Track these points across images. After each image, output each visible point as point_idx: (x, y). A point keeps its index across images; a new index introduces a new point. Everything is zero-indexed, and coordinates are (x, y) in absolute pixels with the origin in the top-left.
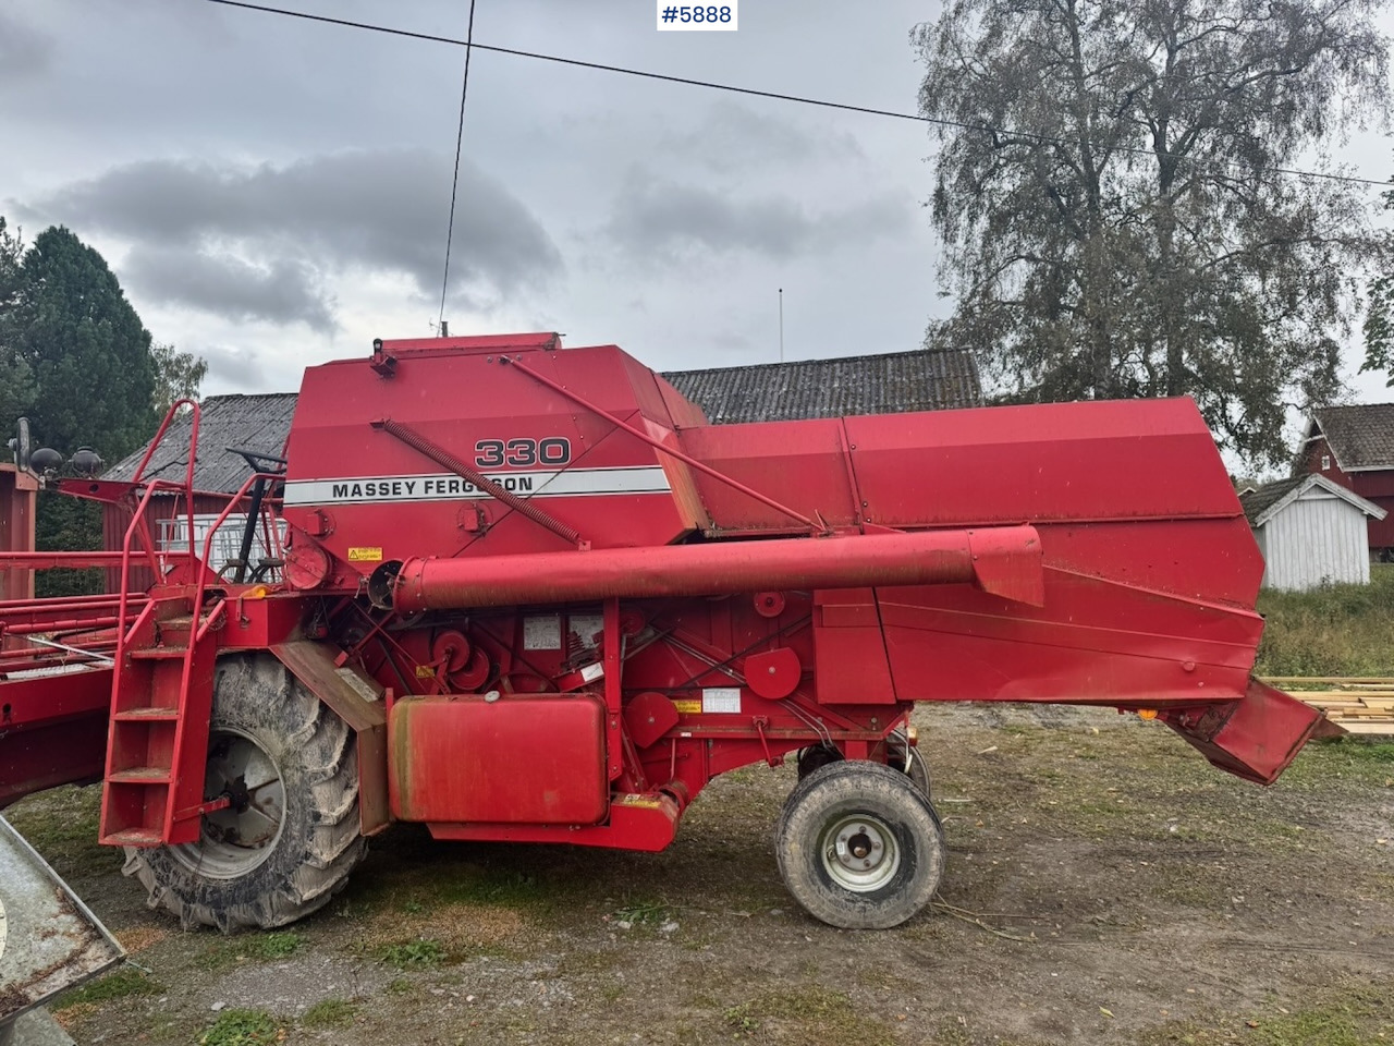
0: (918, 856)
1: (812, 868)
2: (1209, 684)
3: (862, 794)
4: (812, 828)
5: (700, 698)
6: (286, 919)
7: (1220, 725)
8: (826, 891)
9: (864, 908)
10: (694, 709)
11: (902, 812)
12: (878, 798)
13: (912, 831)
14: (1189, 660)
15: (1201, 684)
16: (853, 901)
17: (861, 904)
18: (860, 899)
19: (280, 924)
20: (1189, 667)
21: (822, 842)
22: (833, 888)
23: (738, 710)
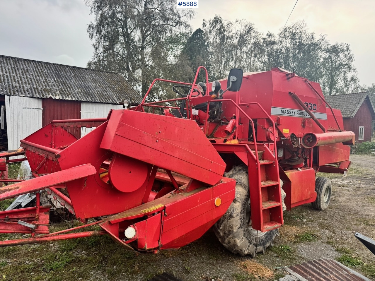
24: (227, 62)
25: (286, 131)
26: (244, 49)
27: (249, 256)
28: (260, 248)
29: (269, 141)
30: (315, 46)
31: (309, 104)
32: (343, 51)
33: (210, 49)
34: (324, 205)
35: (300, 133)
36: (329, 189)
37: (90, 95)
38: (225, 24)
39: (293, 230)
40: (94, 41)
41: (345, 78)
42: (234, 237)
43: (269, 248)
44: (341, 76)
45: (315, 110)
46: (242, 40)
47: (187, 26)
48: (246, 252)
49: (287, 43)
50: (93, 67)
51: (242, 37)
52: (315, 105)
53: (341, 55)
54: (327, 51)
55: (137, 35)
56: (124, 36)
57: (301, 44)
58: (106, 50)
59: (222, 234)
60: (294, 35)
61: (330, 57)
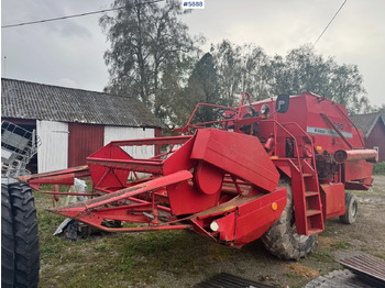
24: (236, 84)
25: (319, 148)
26: (253, 72)
27: (294, 260)
28: (303, 253)
29: (306, 156)
30: (323, 68)
31: (337, 124)
32: (351, 72)
33: (219, 72)
34: (352, 219)
35: (331, 150)
36: (355, 204)
37: (113, 119)
38: (234, 48)
39: (327, 240)
40: (110, 67)
41: (355, 100)
42: (281, 241)
43: (309, 254)
44: (351, 97)
45: (343, 129)
46: (251, 64)
47: (199, 51)
48: (292, 256)
49: (295, 65)
50: (109, 91)
51: (250, 60)
52: (343, 125)
53: (349, 76)
54: (336, 72)
55: (150, 60)
56: (138, 62)
57: (309, 67)
58: (121, 75)
59: (269, 239)
60: (301, 57)
61: (338, 79)
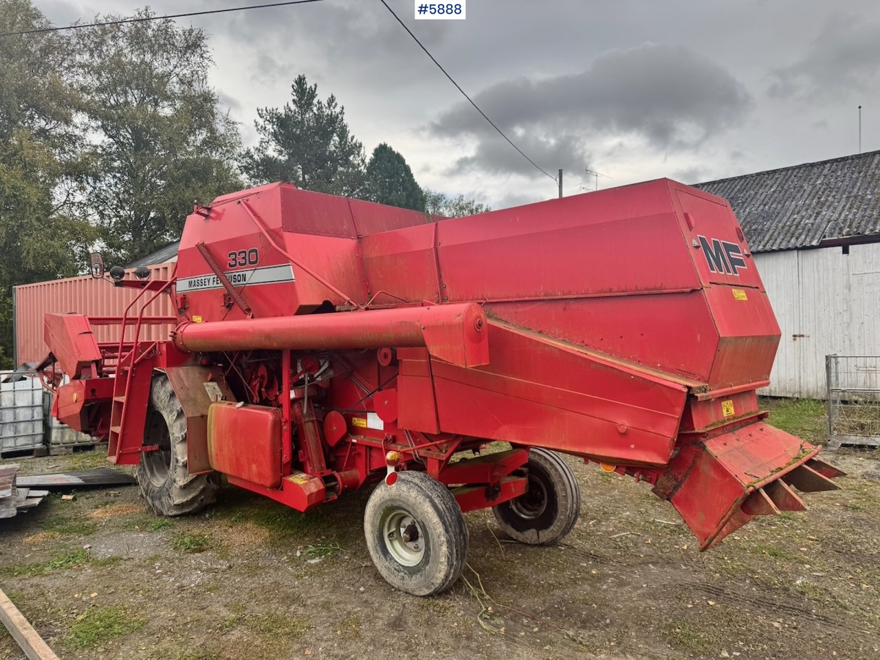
0: (431, 548)
1: (377, 542)
2: (640, 447)
3: (400, 496)
4: (375, 514)
5: (365, 417)
6: (174, 513)
7: (676, 488)
8: (384, 559)
9: (403, 577)
10: (363, 424)
11: (421, 514)
12: (408, 500)
13: (427, 529)
14: (624, 423)
15: (633, 446)
16: (398, 571)
17: (402, 574)
18: (402, 570)
19: (171, 514)
20: (622, 430)
21: (384, 525)
22: (388, 559)
23: (382, 428)
31: (240, 253)
45: (256, 262)
52: (255, 251)
